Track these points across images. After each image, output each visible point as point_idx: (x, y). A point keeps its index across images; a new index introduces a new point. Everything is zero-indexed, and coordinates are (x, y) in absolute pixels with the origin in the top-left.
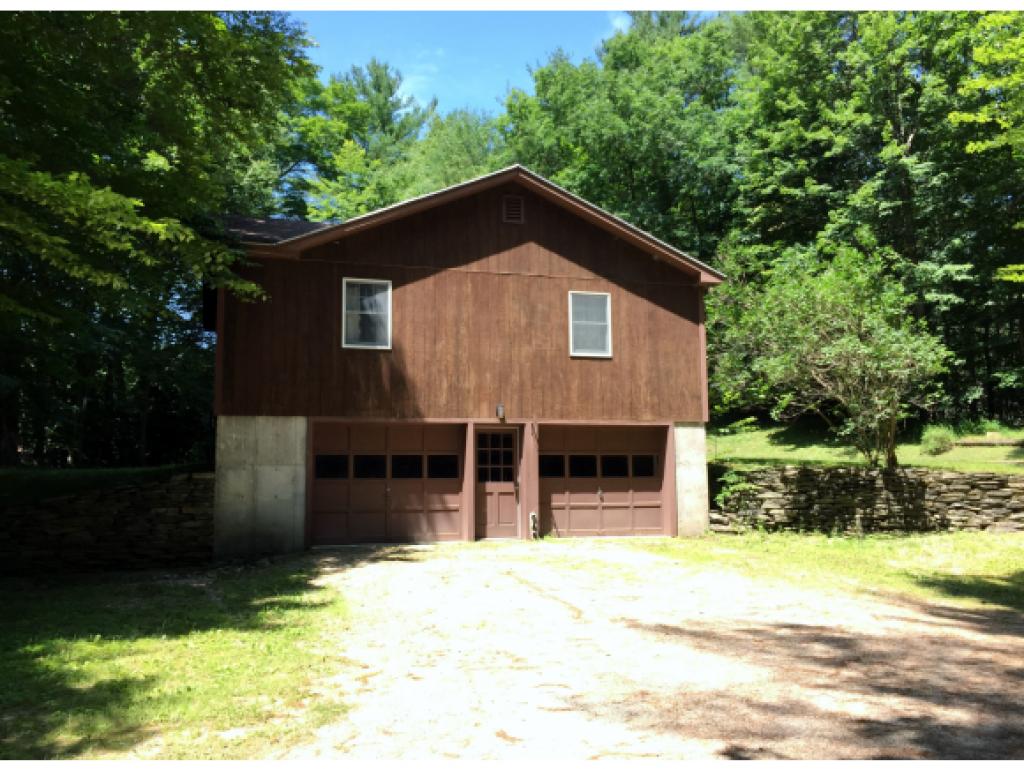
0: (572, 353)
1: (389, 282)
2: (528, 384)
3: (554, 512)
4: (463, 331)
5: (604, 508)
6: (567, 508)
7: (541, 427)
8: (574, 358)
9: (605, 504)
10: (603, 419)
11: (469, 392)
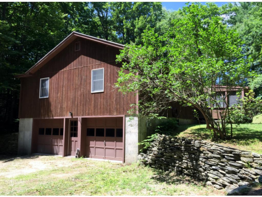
0: (92, 92)
1: (49, 78)
2: (79, 104)
3: (91, 148)
4: (64, 89)
5: (106, 148)
6: (95, 147)
7: (82, 118)
8: (92, 93)
9: (106, 147)
10: (101, 115)
11: (64, 108)
